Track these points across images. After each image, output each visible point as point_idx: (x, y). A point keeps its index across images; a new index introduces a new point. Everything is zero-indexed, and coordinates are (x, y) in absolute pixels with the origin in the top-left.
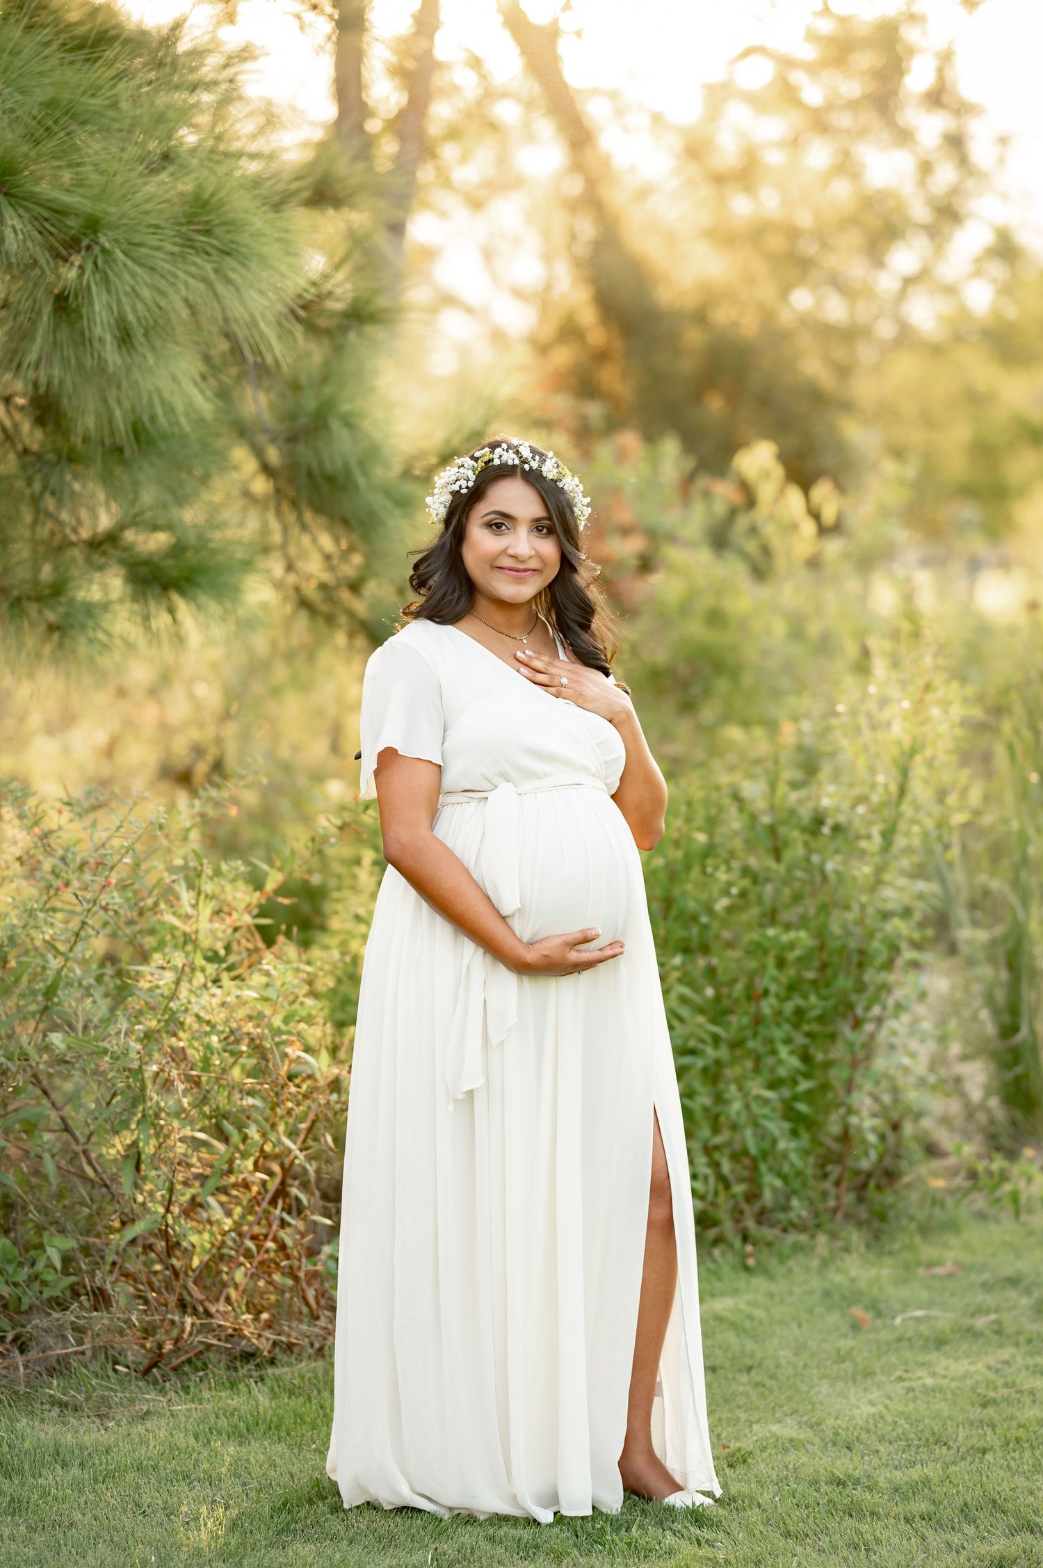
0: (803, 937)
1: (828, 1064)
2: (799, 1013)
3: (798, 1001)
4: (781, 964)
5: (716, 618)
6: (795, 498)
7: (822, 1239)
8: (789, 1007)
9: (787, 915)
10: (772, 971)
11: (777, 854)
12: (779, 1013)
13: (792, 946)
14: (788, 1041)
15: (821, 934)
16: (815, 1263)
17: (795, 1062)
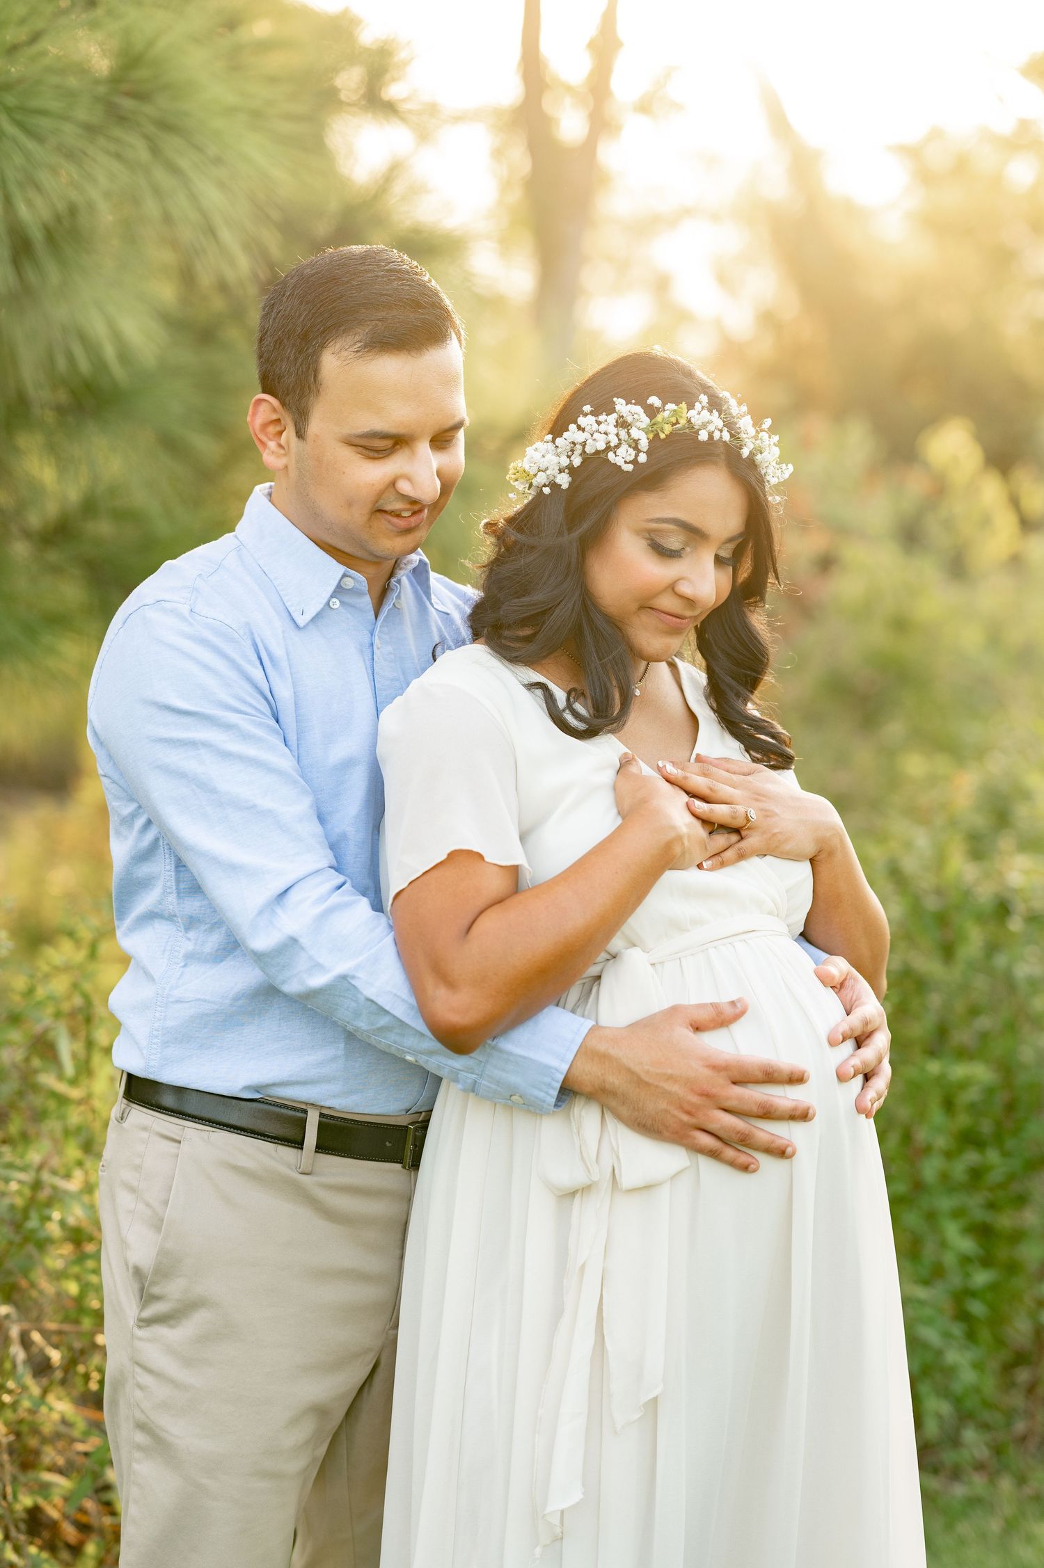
0: (980, 1073)
1: (1017, 1236)
2: (976, 1174)
3: (972, 1157)
4: (949, 1105)
5: (900, 625)
6: (991, 491)
7: (1006, 1484)
8: (959, 1169)
9: (962, 1036)
10: (937, 1115)
11: (947, 952)
12: (945, 1177)
13: (964, 1085)
14: (957, 1214)
15: (1007, 1069)
16: (995, 1526)
17: (966, 1245)
